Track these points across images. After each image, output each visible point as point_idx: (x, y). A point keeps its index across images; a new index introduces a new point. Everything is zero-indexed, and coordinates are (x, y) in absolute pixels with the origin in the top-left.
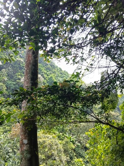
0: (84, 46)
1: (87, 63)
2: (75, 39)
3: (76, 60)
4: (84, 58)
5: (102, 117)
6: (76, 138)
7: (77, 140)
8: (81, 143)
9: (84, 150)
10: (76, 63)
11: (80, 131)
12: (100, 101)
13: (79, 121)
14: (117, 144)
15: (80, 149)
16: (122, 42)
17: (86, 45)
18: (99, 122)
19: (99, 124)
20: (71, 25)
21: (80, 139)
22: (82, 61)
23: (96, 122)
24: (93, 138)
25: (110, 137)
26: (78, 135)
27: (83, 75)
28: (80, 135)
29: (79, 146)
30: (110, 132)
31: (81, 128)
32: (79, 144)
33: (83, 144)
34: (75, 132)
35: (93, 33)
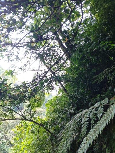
0: (21, 47)
1: (22, 62)
2: (13, 38)
3: (11, 58)
4: (19, 58)
5: (28, 114)
6: (3, 135)
7: (4, 137)
8: (7, 140)
9: (9, 146)
10: (11, 61)
11: (8, 127)
12: (28, 100)
13: (5, 119)
14: (38, 138)
15: (5, 145)
16: (53, 51)
17: (22, 45)
18: (24, 119)
19: (24, 121)
20: (9, 23)
21: (6, 135)
22: (17, 60)
23: (21, 119)
24: (18, 134)
25: (33, 132)
26: (5, 131)
27: (16, 73)
28: (7, 131)
29: (5, 142)
30: (34, 128)
31: (9, 124)
32: (5, 141)
33: (9, 140)
34: (2, 128)
35: (31, 37)
